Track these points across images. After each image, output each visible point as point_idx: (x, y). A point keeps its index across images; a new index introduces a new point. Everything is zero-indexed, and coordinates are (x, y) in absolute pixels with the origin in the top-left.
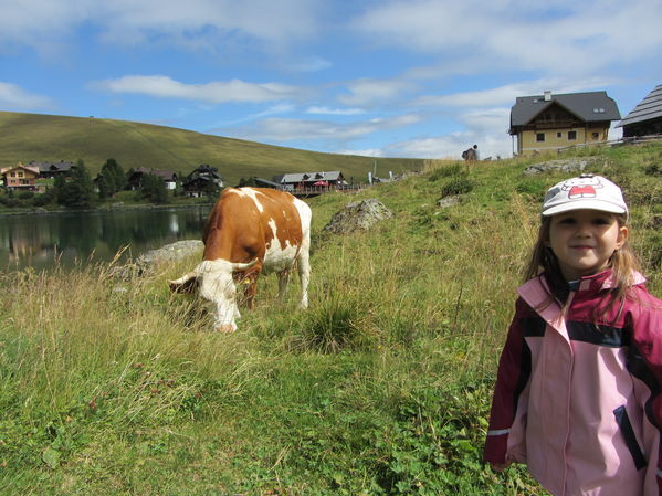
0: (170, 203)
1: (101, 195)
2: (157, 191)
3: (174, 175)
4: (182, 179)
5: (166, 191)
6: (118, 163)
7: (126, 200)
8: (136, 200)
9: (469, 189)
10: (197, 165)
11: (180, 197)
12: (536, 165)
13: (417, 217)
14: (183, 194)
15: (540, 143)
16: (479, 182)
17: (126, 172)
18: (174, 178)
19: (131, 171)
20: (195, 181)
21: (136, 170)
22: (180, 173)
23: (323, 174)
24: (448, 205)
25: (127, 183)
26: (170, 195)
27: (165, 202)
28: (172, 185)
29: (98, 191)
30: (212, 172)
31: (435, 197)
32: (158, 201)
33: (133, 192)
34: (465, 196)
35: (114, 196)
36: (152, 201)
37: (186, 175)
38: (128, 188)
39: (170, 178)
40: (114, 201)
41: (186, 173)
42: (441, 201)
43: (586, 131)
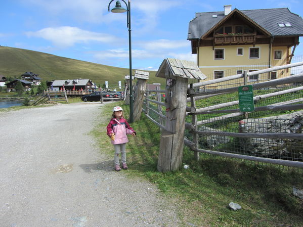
14: (5, 89)
15: (219, 60)
23: (77, 81)
39: (1, 79)
43: (270, 48)
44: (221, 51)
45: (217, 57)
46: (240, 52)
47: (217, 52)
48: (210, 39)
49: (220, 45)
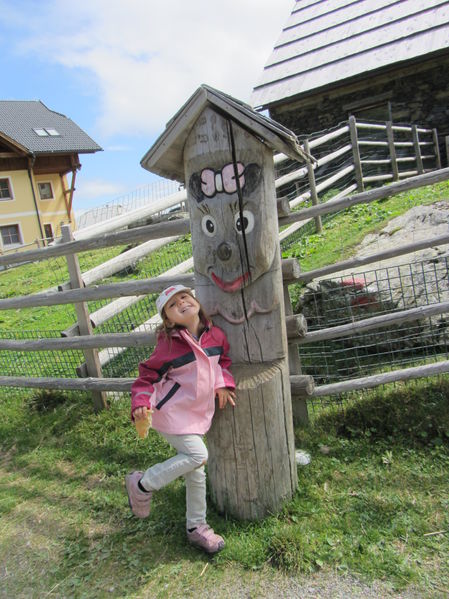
43: (30, 176)
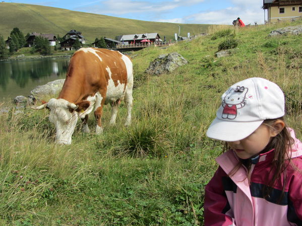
0: (52, 54)
1: (11, 50)
2: (44, 47)
3: (55, 37)
4: (59, 39)
5: (50, 47)
6: (20, 30)
7: (25, 53)
8: (32, 53)
9: (235, 45)
10: (69, 31)
11: (58, 50)
12: (277, 30)
13: (203, 64)
14: (60, 49)
15: (282, 14)
16: (241, 41)
17: (25, 35)
18: (55, 39)
19: (28, 35)
20: (68, 40)
21: (31, 34)
22: (58, 35)
23: (146, 35)
24: (222, 56)
25: (26, 43)
26: (52, 49)
27: (49, 54)
28: (53, 44)
29: (8, 48)
30: (78, 35)
31: (214, 51)
32: (45, 54)
33: (30, 48)
34: (232, 50)
35: (18, 51)
36: (42, 54)
37: (62, 37)
38: (27, 46)
39: (53, 39)
40: (19, 54)
41: (62, 36)
42: (217, 53)
44: (283, 9)
45: (281, 12)
46: (294, 9)
47: (281, 9)
48: (277, 2)
49: (282, 5)
